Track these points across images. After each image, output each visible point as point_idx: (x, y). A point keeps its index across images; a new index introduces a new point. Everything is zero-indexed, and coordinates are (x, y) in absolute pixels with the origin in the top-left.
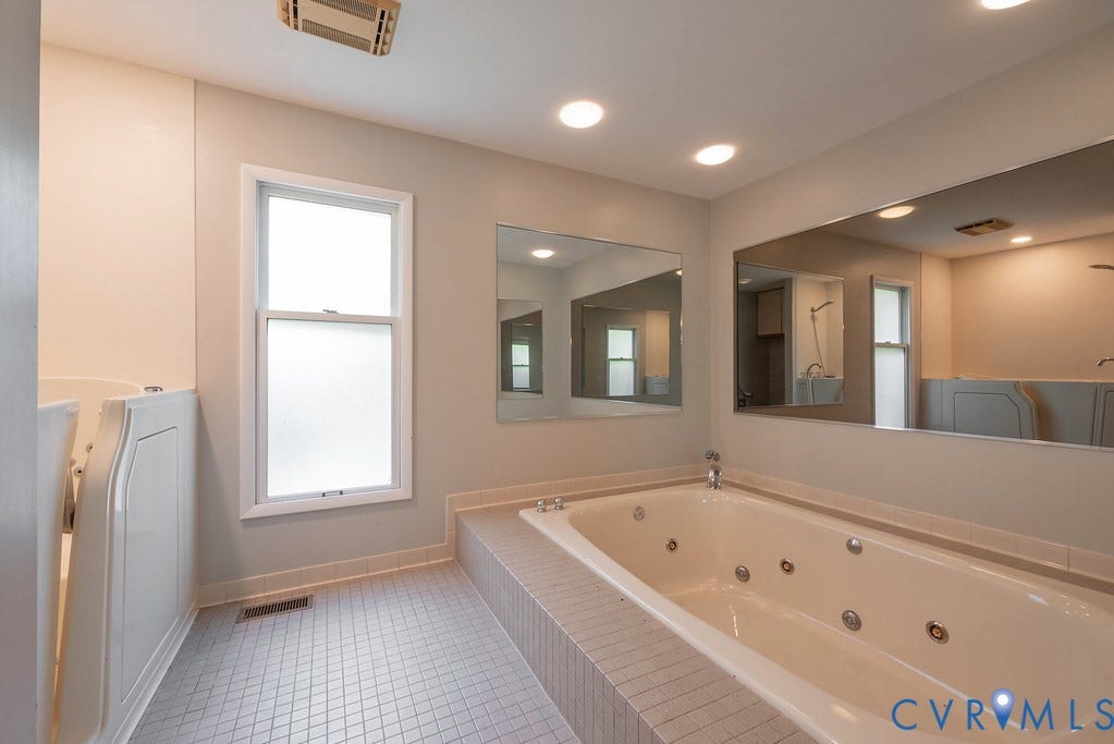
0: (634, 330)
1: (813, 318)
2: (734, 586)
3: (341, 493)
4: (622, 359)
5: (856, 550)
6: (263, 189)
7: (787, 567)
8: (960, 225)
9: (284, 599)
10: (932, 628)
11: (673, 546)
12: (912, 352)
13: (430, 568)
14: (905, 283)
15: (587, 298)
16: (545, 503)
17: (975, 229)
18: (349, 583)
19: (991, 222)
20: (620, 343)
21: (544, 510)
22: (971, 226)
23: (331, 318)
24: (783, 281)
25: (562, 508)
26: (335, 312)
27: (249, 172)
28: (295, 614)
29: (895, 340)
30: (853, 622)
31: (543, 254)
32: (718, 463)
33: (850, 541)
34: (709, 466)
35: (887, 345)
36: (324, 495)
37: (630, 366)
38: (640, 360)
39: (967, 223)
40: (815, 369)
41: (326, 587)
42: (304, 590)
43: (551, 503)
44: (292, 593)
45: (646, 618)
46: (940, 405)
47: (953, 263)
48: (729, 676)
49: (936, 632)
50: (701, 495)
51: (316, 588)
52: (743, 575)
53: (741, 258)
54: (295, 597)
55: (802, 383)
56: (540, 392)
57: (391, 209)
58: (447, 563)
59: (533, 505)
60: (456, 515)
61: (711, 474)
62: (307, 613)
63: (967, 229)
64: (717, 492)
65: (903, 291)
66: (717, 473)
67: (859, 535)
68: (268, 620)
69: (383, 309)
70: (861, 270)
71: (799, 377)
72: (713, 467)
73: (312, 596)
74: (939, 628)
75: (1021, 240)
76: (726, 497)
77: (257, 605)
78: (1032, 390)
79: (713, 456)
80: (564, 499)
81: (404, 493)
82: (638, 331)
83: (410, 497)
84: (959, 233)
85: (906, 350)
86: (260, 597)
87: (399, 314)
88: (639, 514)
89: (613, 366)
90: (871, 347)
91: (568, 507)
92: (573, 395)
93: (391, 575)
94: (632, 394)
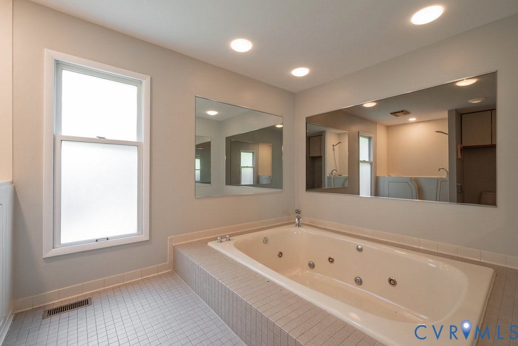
0: (253, 153)
1: (334, 149)
2: (309, 271)
3: (108, 239)
4: (247, 167)
5: (360, 250)
6: (59, 65)
7: (331, 260)
8: (392, 112)
9: (72, 302)
10: (390, 280)
11: (280, 255)
12: (373, 164)
13: (160, 277)
14: (371, 135)
15: (233, 136)
16: (222, 238)
17: (397, 114)
18: (113, 289)
19: (403, 111)
20: (246, 159)
21: (221, 242)
22: (396, 113)
23: (101, 141)
24: (322, 132)
25: (229, 240)
26: (103, 138)
27: (49, 55)
28: (81, 310)
29: (367, 160)
30: (359, 282)
31: (212, 113)
32: (299, 215)
33: (358, 246)
34: (295, 217)
35: (364, 162)
36: (97, 241)
37: (250, 171)
38: (256, 168)
39: (395, 111)
40: (334, 172)
41: (99, 292)
42: (85, 295)
43: (224, 238)
44: (78, 298)
45: (281, 289)
46: (383, 186)
47: (388, 128)
48: (323, 310)
49: (392, 282)
50: (293, 230)
51: (93, 294)
52: (312, 266)
53: (309, 120)
54: (80, 300)
55: (329, 178)
56: (210, 183)
57: (138, 83)
58: (168, 273)
59: (216, 239)
60: (174, 247)
61: (297, 220)
62: (89, 308)
63: (394, 114)
64: (300, 228)
65: (370, 138)
66: (299, 219)
67: (361, 244)
68: (64, 315)
69: (133, 138)
70: (355, 129)
71: (328, 175)
72: (297, 217)
73: (90, 298)
74: (393, 280)
75: (412, 119)
76: (304, 230)
77: (55, 307)
78: (416, 181)
79: (298, 212)
80: (231, 236)
81: (145, 237)
82: (255, 153)
83: (148, 239)
84: (391, 115)
85: (371, 163)
86: (57, 302)
87: (143, 140)
88: (266, 241)
89: (243, 170)
90: (358, 162)
91: (232, 239)
92: (227, 184)
93: (137, 282)
94: (252, 184)
